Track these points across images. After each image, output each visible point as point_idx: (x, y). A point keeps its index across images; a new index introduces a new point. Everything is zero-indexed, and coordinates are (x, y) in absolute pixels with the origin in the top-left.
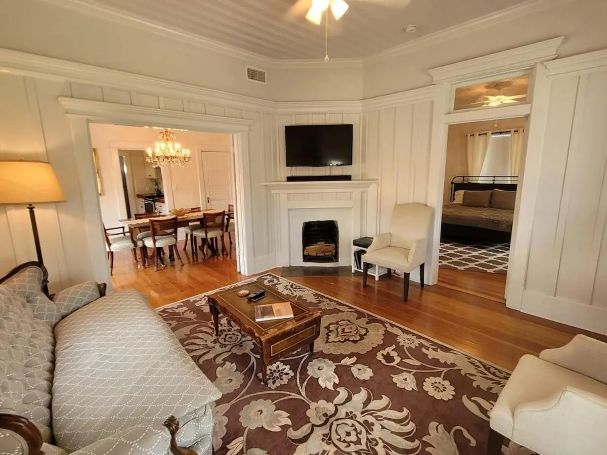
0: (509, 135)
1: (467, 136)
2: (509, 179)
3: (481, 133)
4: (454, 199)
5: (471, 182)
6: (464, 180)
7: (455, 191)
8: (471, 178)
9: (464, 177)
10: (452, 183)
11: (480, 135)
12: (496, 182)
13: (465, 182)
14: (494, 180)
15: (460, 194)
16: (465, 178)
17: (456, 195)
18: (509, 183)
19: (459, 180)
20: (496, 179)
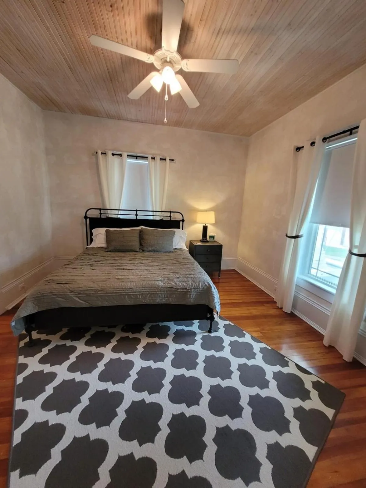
0: (145, 162)
1: (97, 153)
2: (151, 213)
3: (115, 153)
4: (92, 240)
5: (110, 216)
6: (101, 214)
7: (91, 229)
8: (109, 212)
9: (100, 209)
10: (86, 217)
11: (113, 155)
12: (139, 217)
13: (103, 217)
14: (137, 215)
15: (100, 234)
16: (102, 211)
17: (94, 234)
18: (151, 218)
19: (94, 214)
20: (139, 213)
